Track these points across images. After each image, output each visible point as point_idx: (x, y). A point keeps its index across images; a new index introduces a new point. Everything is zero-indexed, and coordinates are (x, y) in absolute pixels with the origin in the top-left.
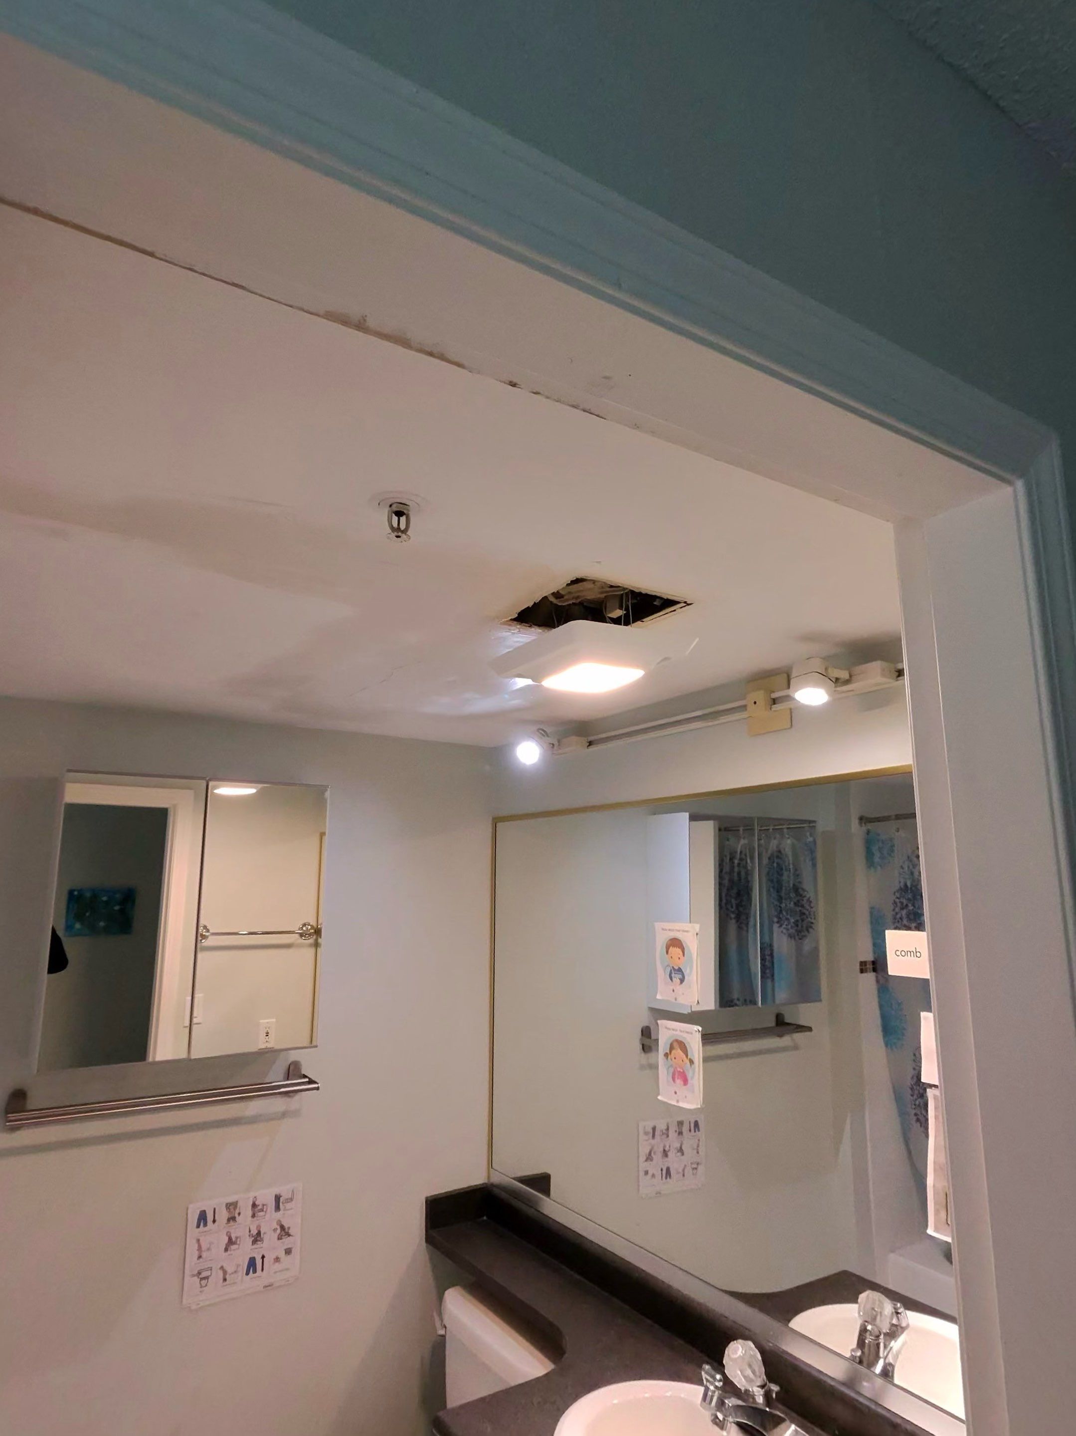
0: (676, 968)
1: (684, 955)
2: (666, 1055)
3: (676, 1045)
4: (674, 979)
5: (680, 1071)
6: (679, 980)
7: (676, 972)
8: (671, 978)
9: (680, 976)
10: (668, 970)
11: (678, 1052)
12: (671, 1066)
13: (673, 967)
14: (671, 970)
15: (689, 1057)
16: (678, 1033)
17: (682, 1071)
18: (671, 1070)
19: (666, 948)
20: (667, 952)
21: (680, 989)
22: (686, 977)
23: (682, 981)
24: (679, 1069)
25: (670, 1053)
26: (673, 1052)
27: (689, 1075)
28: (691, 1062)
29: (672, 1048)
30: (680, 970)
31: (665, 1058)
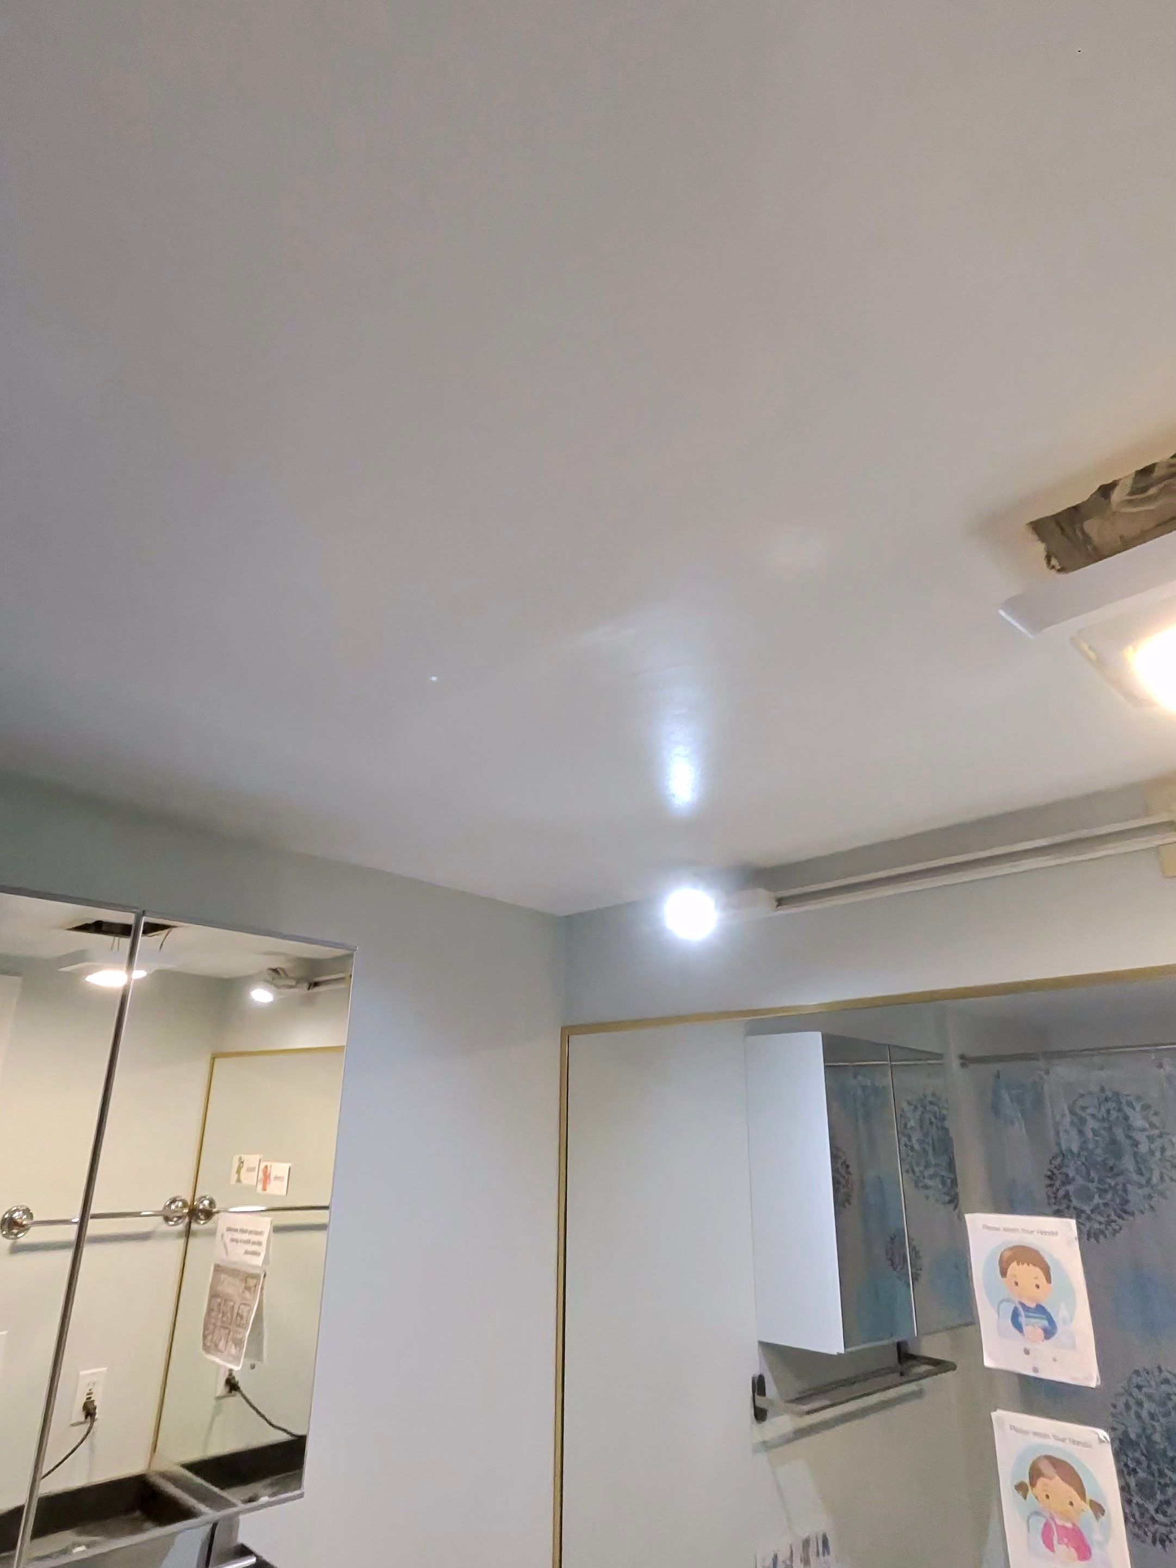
0: (1033, 1305)
1: (1049, 1280)
2: (1021, 1488)
3: (1046, 1467)
4: (1026, 1328)
5: (1064, 1527)
8: (1018, 1326)
11: (1054, 1483)
12: (1037, 1513)
14: (1015, 1309)
15: (1088, 1497)
16: (1051, 1442)
17: (1069, 1525)
18: (1039, 1523)
19: (1001, 1267)
22: (1060, 1327)
24: (1059, 1522)
25: (1033, 1484)
26: (1041, 1482)
27: (1094, 1536)
28: (1098, 1509)
29: (1035, 1473)
31: (1020, 1497)
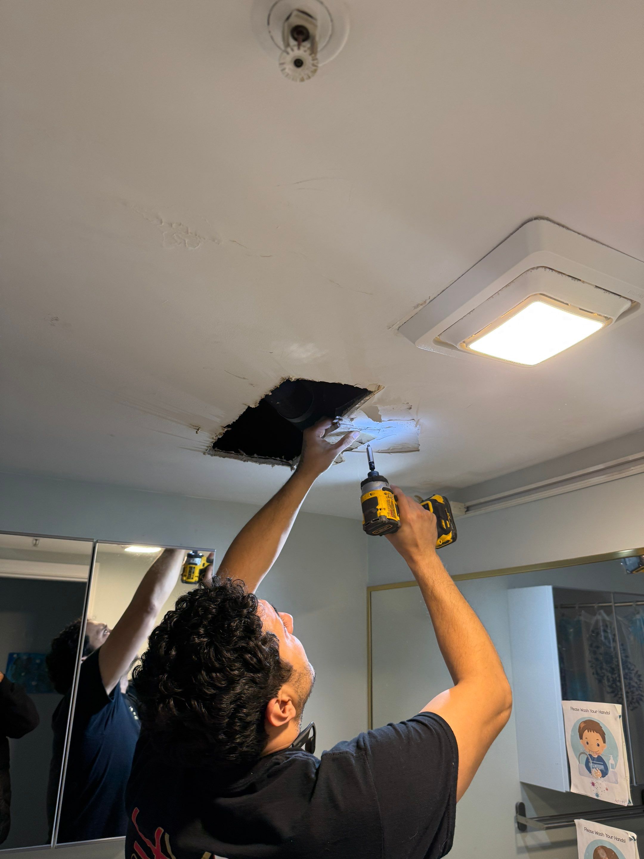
0: (596, 757)
3: (602, 853)
4: (593, 771)
6: (599, 771)
7: (595, 762)
8: (589, 769)
9: (602, 767)
10: (584, 758)
13: (590, 755)
14: (587, 759)
19: (579, 732)
20: (581, 738)
21: (602, 783)
22: (610, 770)
23: (604, 773)
29: (596, 856)
30: (600, 760)
